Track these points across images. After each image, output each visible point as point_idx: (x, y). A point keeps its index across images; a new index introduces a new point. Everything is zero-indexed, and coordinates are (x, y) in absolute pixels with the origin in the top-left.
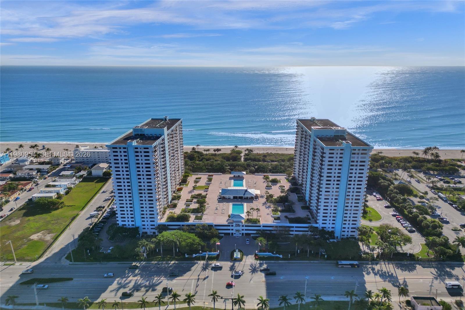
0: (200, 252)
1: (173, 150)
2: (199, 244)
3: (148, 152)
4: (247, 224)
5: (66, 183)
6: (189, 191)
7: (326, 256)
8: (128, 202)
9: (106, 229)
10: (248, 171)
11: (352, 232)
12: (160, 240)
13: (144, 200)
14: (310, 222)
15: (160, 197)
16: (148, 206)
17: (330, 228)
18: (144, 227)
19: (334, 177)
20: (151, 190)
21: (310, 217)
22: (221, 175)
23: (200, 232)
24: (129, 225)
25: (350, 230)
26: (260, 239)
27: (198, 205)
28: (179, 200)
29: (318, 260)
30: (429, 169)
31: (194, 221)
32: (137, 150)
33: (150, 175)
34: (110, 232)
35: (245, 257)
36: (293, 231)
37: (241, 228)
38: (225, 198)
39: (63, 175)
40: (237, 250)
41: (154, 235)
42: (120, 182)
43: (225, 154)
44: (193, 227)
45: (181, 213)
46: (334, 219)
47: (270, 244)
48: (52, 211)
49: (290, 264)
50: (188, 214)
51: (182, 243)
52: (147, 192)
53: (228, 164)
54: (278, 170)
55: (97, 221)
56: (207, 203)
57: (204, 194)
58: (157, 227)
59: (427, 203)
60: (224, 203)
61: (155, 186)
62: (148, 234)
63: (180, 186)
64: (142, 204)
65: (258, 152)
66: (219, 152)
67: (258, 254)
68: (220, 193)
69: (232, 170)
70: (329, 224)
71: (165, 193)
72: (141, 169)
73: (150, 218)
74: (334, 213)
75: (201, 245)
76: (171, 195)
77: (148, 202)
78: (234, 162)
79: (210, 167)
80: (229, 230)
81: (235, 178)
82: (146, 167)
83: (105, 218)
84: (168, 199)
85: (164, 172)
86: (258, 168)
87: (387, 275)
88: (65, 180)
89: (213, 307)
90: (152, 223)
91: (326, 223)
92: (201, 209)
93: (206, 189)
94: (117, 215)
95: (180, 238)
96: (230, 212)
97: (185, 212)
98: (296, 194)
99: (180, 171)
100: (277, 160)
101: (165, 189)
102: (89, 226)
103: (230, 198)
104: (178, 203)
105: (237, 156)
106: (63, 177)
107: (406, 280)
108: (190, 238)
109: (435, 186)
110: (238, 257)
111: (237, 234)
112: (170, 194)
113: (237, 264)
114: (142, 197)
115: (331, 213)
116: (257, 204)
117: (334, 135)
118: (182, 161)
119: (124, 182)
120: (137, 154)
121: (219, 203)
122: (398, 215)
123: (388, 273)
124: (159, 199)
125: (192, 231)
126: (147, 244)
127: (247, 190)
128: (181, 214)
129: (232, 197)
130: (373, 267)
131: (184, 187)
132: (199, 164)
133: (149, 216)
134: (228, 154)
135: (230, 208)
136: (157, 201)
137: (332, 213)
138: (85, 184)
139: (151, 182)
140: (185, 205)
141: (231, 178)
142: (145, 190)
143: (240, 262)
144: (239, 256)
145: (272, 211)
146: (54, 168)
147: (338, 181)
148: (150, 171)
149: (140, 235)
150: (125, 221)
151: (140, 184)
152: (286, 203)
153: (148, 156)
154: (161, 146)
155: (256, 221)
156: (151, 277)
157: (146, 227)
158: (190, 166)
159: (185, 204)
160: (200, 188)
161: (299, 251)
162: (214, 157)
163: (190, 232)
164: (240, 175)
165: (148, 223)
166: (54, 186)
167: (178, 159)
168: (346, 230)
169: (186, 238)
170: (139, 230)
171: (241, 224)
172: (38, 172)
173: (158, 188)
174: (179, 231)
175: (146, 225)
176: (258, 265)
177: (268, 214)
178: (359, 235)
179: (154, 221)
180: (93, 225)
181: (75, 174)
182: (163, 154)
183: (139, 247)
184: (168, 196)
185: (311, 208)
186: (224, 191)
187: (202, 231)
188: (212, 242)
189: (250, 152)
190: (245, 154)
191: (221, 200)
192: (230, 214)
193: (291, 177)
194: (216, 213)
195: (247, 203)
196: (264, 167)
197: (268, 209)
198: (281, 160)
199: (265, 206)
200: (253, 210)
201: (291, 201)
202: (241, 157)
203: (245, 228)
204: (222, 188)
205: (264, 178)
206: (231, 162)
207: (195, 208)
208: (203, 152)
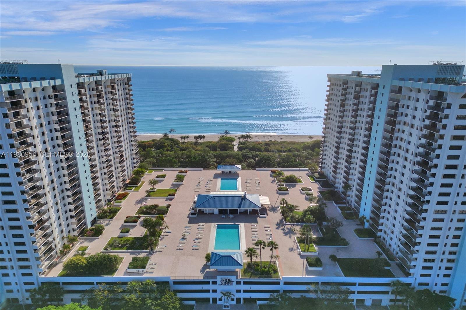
4: (247, 278)
6: (139, 199)
10: (245, 164)
16: (12, 240)
17: (439, 285)
18: (8, 288)
20: (13, 202)
21: (384, 256)
22: (201, 170)
27: (146, 229)
28: (112, 218)
31: (126, 273)
36: (353, 292)
37: (235, 287)
38: (203, 212)
41: (34, 306)
43: (211, 142)
46: (450, 265)
50: (118, 254)
52: (2, 207)
53: (214, 155)
54: (292, 162)
56: (166, 224)
57: (165, 204)
58: (39, 287)
60: (201, 224)
63: (124, 190)
65: (258, 140)
66: (202, 141)
68: (194, 203)
69: (219, 163)
70: (438, 276)
73: (21, 267)
74: (451, 253)
77: (9, 232)
78: (222, 152)
80: (208, 291)
81: (225, 176)
86: (261, 161)
90: (28, 279)
91: (429, 275)
92: (150, 241)
93: (171, 195)
96: (212, 249)
97: (115, 248)
98: (337, 203)
103: (213, 213)
104: (108, 225)
105: (228, 145)
111: (226, 301)
115: (444, 253)
116: (266, 226)
121: (190, 225)
127: (245, 197)
129: (216, 211)
131: (131, 191)
133: (16, 264)
134: (215, 142)
135: (211, 237)
137: (447, 253)
140: (120, 229)
141: (216, 176)
145: (299, 242)
152: (325, 223)
155: (269, 271)
157: (14, 287)
158: (153, 157)
159: (122, 227)
160: (161, 192)
162: (194, 146)
164: (233, 171)
165: (16, 279)
171: (233, 278)
175: (13, 284)
177: (291, 250)
179: (30, 275)
185: (379, 234)
186: (203, 200)
189: (247, 139)
190: (240, 142)
191: (196, 216)
192: (211, 253)
193: (317, 172)
194: (180, 249)
195: (246, 224)
196: (269, 159)
197: (290, 237)
198: (293, 149)
199: (282, 231)
200: (262, 246)
201: (332, 219)
202: (234, 145)
203: (243, 287)
204: (199, 193)
205: (273, 174)
206: (219, 152)
207: (139, 235)
208: (179, 140)
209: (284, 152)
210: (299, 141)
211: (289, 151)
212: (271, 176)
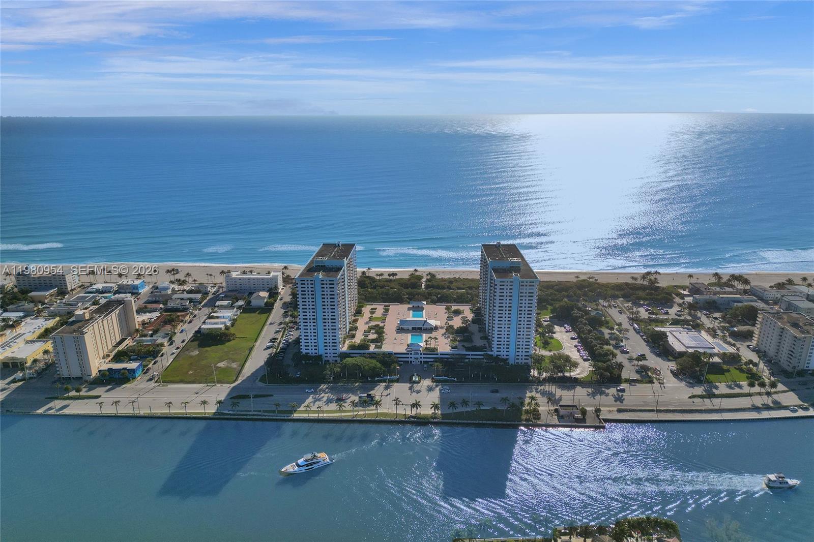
0: (382, 375)
2: (381, 369)
4: (425, 352)
6: (365, 321)
8: (313, 331)
10: (429, 300)
11: (525, 359)
12: (344, 365)
14: (486, 350)
15: (341, 326)
16: (331, 334)
17: (505, 355)
18: (326, 355)
19: (506, 307)
21: (486, 345)
22: (399, 305)
23: (381, 359)
24: (312, 353)
25: (524, 357)
26: (437, 365)
27: (376, 335)
28: (356, 330)
30: (640, 298)
31: (374, 350)
32: (322, 282)
35: (422, 380)
36: (469, 358)
37: (419, 356)
38: (403, 328)
39: (218, 305)
40: (416, 375)
43: (402, 279)
44: (374, 355)
46: (508, 347)
47: (446, 370)
49: (464, 385)
50: (368, 344)
51: (366, 367)
52: (330, 321)
53: (406, 292)
55: (276, 351)
56: (385, 333)
57: (381, 325)
58: (339, 355)
59: (616, 335)
60: (403, 334)
62: (330, 362)
63: (355, 317)
64: (326, 333)
66: (395, 277)
67: (434, 378)
68: (398, 324)
69: (411, 299)
70: (504, 351)
71: (344, 323)
72: (326, 300)
73: (333, 346)
76: (348, 326)
77: (331, 331)
78: (413, 290)
79: (385, 296)
80: (408, 358)
81: (414, 309)
82: (331, 298)
83: (283, 348)
84: (346, 330)
86: (441, 298)
87: (548, 393)
88: (224, 311)
89: (395, 412)
90: (334, 351)
91: (500, 351)
92: (380, 339)
93: (384, 320)
94: (301, 344)
95: (363, 363)
97: (365, 342)
98: (478, 325)
99: (354, 301)
100: (464, 287)
101: (344, 319)
102: (269, 356)
103: (409, 329)
104: (356, 333)
105: (417, 282)
106: (221, 307)
107: (562, 396)
108: (372, 364)
109: (636, 317)
111: (416, 362)
112: (348, 324)
113: (415, 385)
114: (326, 326)
115: (504, 341)
116: (436, 334)
117: (510, 267)
120: (323, 286)
121: (398, 334)
122: (580, 346)
123: (549, 391)
124: (340, 328)
125: (374, 358)
127: (426, 321)
128: (361, 343)
129: (411, 328)
130: (537, 388)
131: (359, 317)
132: (372, 293)
133: (331, 344)
134: (406, 279)
135: (409, 338)
136: (339, 330)
137: (506, 341)
138: (247, 315)
139: (334, 312)
141: (409, 309)
142: (328, 319)
143: (418, 384)
144: (417, 379)
145: (451, 341)
146: (205, 298)
147: (509, 310)
148: (333, 302)
149: (322, 363)
150: (308, 349)
151: (324, 314)
152: (465, 334)
153: (333, 288)
155: (435, 350)
156: (340, 394)
157: (328, 355)
159: (364, 334)
160: (377, 319)
161: (472, 375)
162: (389, 283)
163: (371, 359)
164: (420, 305)
165: (330, 351)
166: (218, 317)
168: (520, 357)
169: (368, 363)
170: (322, 358)
171: (419, 352)
172: (190, 302)
174: (360, 358)
175: (329, 353)
176: (434, 386)
177: (446, 343)
178: (532, 362)
179: (336, 349)
180: (273, 355)
181: (233, 304)
182: (343, 285)
184: (346, 326)
186: (403, 322)
188: (392, 367)
189: (433, 277)
190: (427, 279)
191: (400, 330)
192: (409, 343)
193: (476, 307)
194: (395, 343)
195: (426, 334)
196: (448, 295)
197: (447, 339)
199: (444, 337)
200: (431, 339)
201: (471, 332)
202: (422, 283)
203: (423, 356)
204: (400, 319)
205: (446, 308)
206: (410, 290)
207: (373, 338)
208: (376, 277)
209: (464, 289)
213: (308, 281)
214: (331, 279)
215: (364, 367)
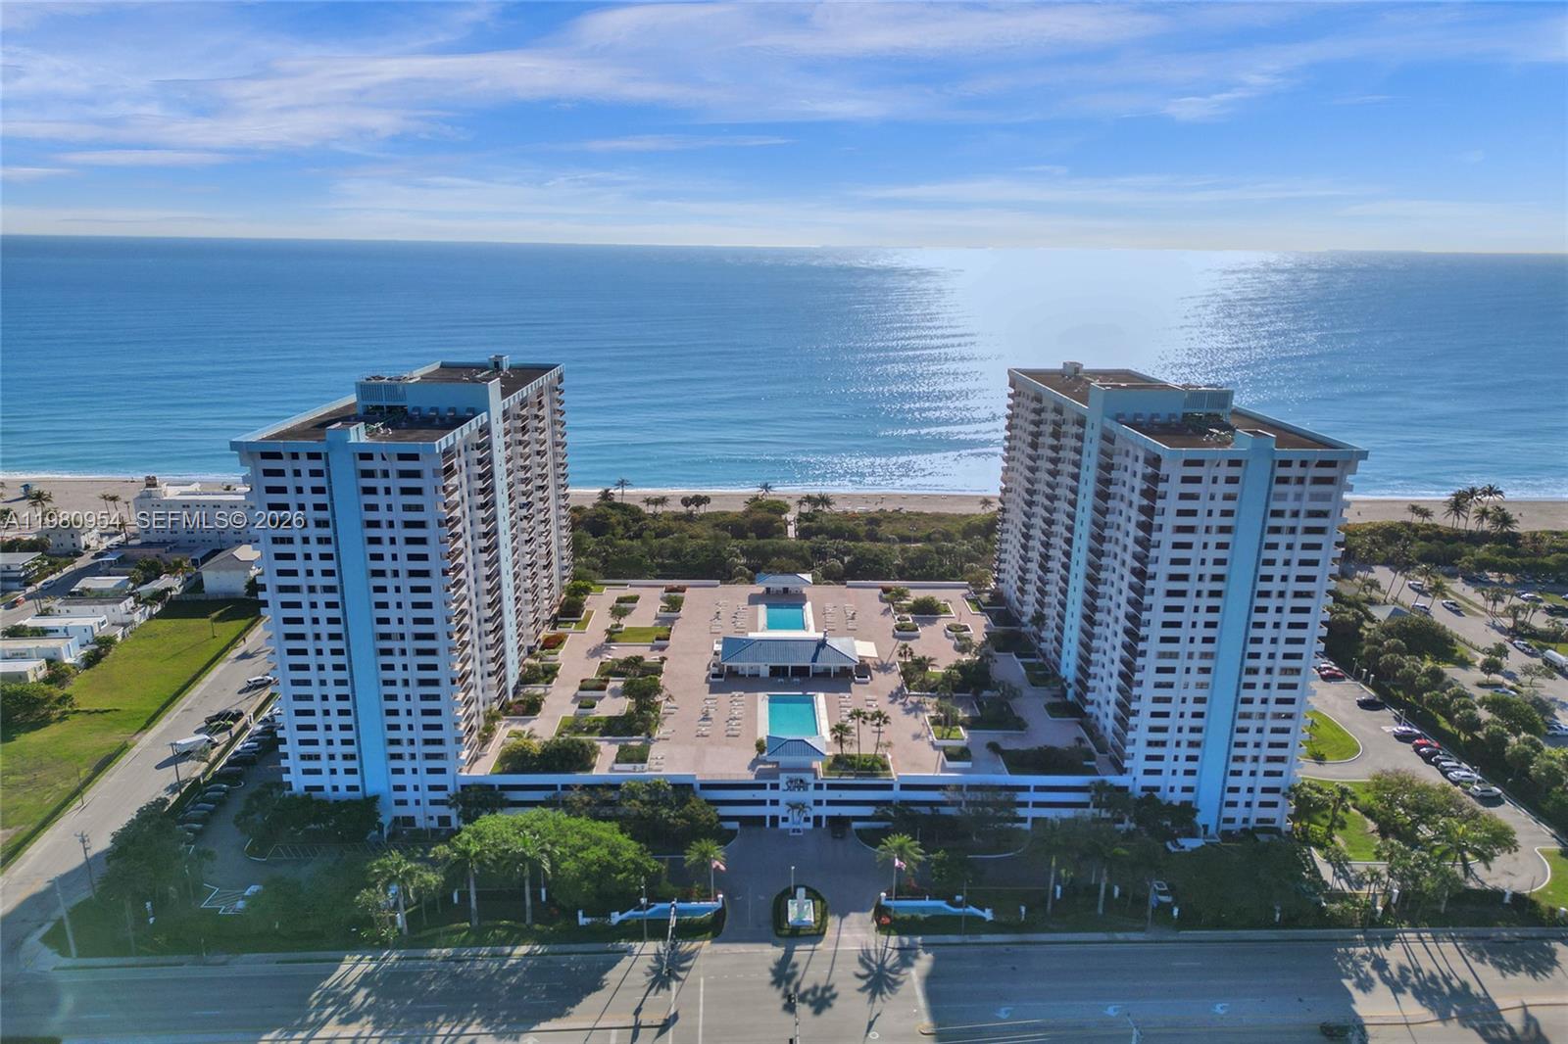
0: (643, 900)
1: (526, 481)
2: (638, 869)
3: (416, 474)
4: (835, 779)
5: (91, 622)
6: (591, 646)
7: (1176, 912)
8: (332, 691)
9: (236, 807)
10: (819, 571)
11: (1263, 804)
12: (465, 853)
13: (399, 683)
14: (1092, 767)
15: (468, 668)
16: (419, 705)
17: (1178, 790)
18: (400, 795)
19: (1201, 578)
20: (431, 637)
21: (1090, 744)
22: (716, 586)
23: (640, 817)
24: (335, 788)
25: (1258, 797)
26: (896, 841)
27: (629, 700)
28: (548, 683)
29: (1142, 930)
30: (1484, 565)
31: (612, 769)
32: (367, 465)
33: (425, 574)
34: (250, 818)
35: (833, 921)
36: (1024, 804)
37: (811, 795)
38: (737, 672)
39: (83, 589)
40: (801, 892)
41: (444, 832)
42: (298, 605)
43: (724, 514)
44: (611, 794)
45: (560, 734)
46: (1193, 752)
47: (940, 863)
48: (19, 732)
49: (1030, 949)
50: (589, 741)
51: (565, 865)
52: (410, 645)
53: (742, 549)
54: (932, 567)
55: (204, 775)
56: (665, 693)
57: (651, 657)
58: (457, 795)
59: (1512, 689)
60: (736, 694)
61: (449, 621)
62: (421, 823)
63: (554, 628)
64: (392, 698)
65: (849, 508)
66: (702, 509)
67: (888, 908)
68: (716, 654)
69: (756, 570)
70: (1174, 772)
71: (492, 654)
72: (386, 549)
73: (428, 756)
74: (1193, 730)
75: (646, 872)
76: (517, 664)
77: (416, 691)
78: (762, 542)
79: (671, 561)
80: (762, 803)
81: (774, 599)
82: (409, 541)
83: (240, 760)
84: (503, 680)
85: (487, 563)
86: (856, 564)
87: (1446, 989)
88: (87, 608)
90: (437, 780)
91: (1159, 772)
92: (643, 720)
93: (661, 640)
94: (282, 749)
95: (553, 844)
96: (763, 732)
97: (576, 733)
98: (1018, 656)
99: (555, 569)
100: (919, 534)
101: (492, 636)
102: (163, 795)
103: (757, 675)
104: (546, 694)
105: (772, 522)
106: (84, 596)
107: (1532, 1011)
108: (596, 844)
109: (1523, 624)
110: (806, 919)
111: (795, 823)
112: (512, 658)
113: (801, 952)
114: (390, 667)
115: (1180, 730)
116: (869, 697)
117: (1185, 415)
118: (564, 532)
119: (314, 605)
120: (369, 482)
121: (714, 696)
122: (1419, 737)
123: (1447, 980)
124: (464, 677)
125: (608, 811)
126: (409, 874)
127: (824, 641)
128: (561, 739)
129: (765, 671)
130: (1376, 956)
131: (570, 632)
132: (629, 550)
133: (420, 749)
134: (736, 515)
135: (760, 714)
136: (458, 684)
137: (1186, 730)
138: (173, 625)
139: (428, 605)
140: (573, 702)
141: (754, 600)
142: (402, 637)
143: (816, 943)
144: (810, 917)
145: (933, 724)
146: (55, 567)
147: (1214, 594)
148: (424, 557)
149: (381, 831)
150: (318, 772)
151: (382, 613)
152: (986, 693)
153: (418, 491)
154: (477, 454)
156: (423, 1021)
157: (409, 795)
158: (592, 554)
159: (576, 698)
160: (638, 634)
161: (1059, 888)
162: (685, 525)
163: (596, 817)
164: (790, 586)
165: (416, 779)
166: (41, 633)
167: (546, 522)
168: (1242, 797)
169: (580, 843)
170: (379, 808)
171: (809, 778)
173: (462, 630)
174: (548, 811)
175: (410, 788)
176: (892, 958)
177: (917, 737)
178: (1293, 818)
179: (442, 771)
180: (183, 790)
181: (134, 588)
182: (482, 491)
183: (374, 885)
184: (503, 666)
185: (1088, 709)
186: (733, 646)
187: (646, 811)
188: (692, 857)
189: (820, 507)
190: (801, 514)
191: (722, 680)
192: (765, 738)
193: (987, 591)
194: (703, 736)
195: (829, 694)
196: (876, 560)
197: (916, 717)
198: (937, 536)
199: (901, 707)
200: (861, 719)
201: (1002, 683)
202: (787, 523)
203: (826, 795)
204: (722, 635)
205: (884, 596)
206: (752, 541)
207: (615, 713)
208: (643, 507)
209: (917, 541)
210: (958, 513)
211: (928, 539)
212: (882, 600)
213: (295, 456)
214: (408, 446)
215: (554, 866)
